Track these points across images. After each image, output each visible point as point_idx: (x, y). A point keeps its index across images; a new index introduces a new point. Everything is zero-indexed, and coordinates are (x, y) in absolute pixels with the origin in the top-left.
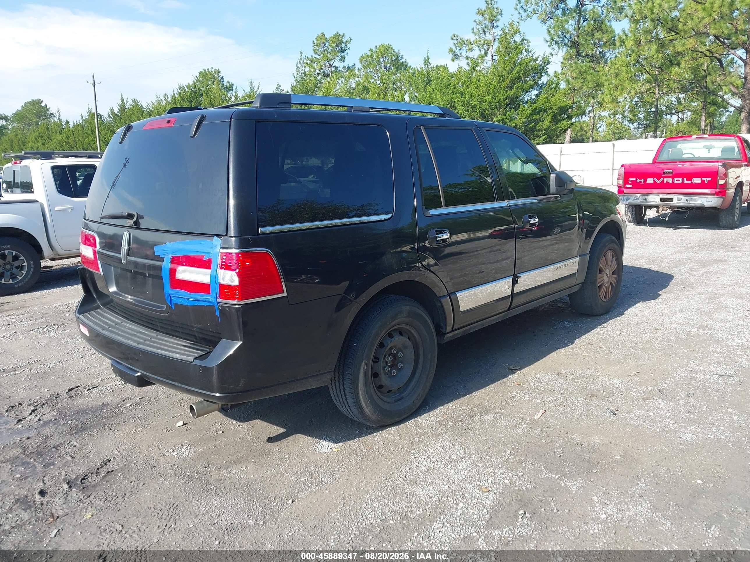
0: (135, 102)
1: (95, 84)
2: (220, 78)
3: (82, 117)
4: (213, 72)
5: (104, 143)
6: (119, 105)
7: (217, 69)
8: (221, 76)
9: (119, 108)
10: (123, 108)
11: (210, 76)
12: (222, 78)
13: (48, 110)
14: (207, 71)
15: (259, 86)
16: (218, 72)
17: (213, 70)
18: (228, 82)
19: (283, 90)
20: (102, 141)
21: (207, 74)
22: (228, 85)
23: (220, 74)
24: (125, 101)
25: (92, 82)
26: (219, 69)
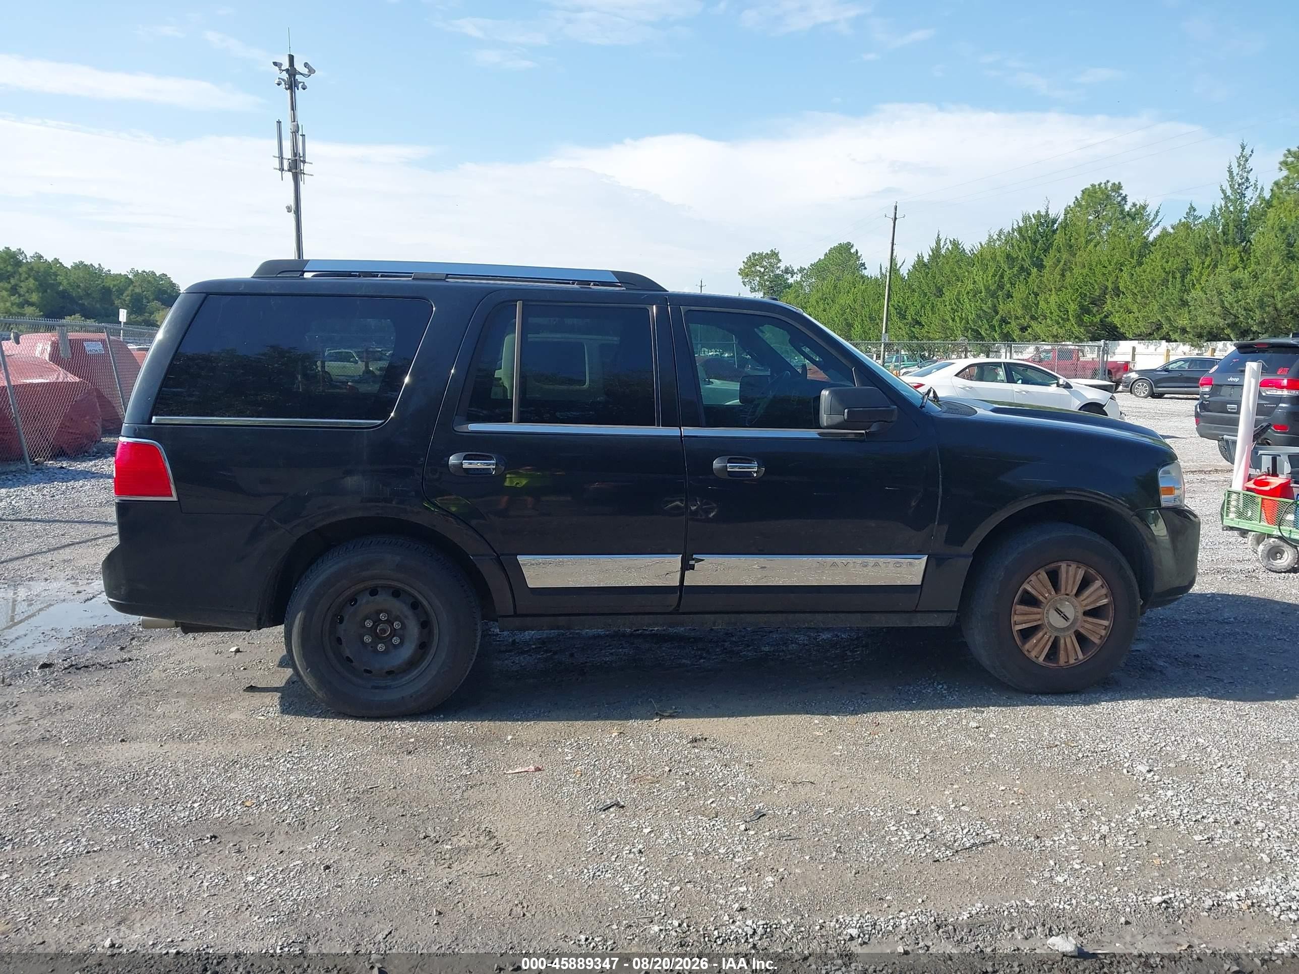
0: (955, 244)
1: (896, 219)
2: (1120, 198)
3: (881, 269)
4: (1109, 189)
5: (896, 309)
6: (932, 250)
7: (1117, 183)
8: (1124, 195)
9: (931, 254)
10: (936, 253)
11: (1101, 197)
12: (1124, 198)
13: (858, 258)
14: (1097, 187)
15: (1157, 212)
16: (1117, 187)
17: (1110, 184)
18: (1134, 205)
19: (1201, 217)
20: (893, 306)
21: (1096, 193)
22: (1134, 210)
23: (1121, 191)
24: (942, 244)
25: (893, 216)
26: (1119, 183)
